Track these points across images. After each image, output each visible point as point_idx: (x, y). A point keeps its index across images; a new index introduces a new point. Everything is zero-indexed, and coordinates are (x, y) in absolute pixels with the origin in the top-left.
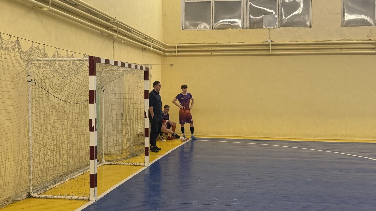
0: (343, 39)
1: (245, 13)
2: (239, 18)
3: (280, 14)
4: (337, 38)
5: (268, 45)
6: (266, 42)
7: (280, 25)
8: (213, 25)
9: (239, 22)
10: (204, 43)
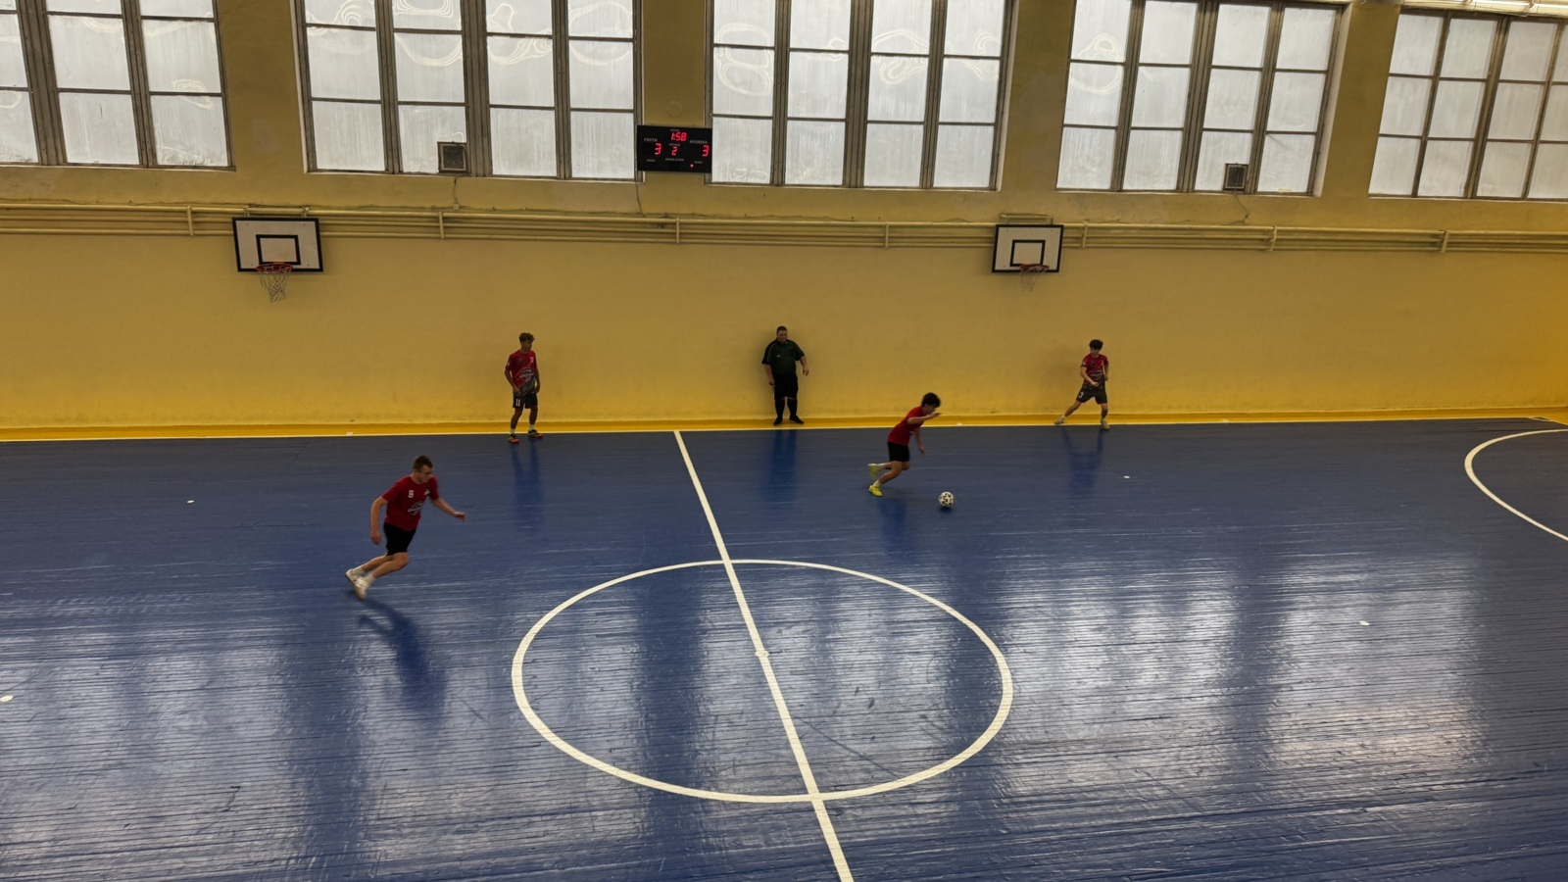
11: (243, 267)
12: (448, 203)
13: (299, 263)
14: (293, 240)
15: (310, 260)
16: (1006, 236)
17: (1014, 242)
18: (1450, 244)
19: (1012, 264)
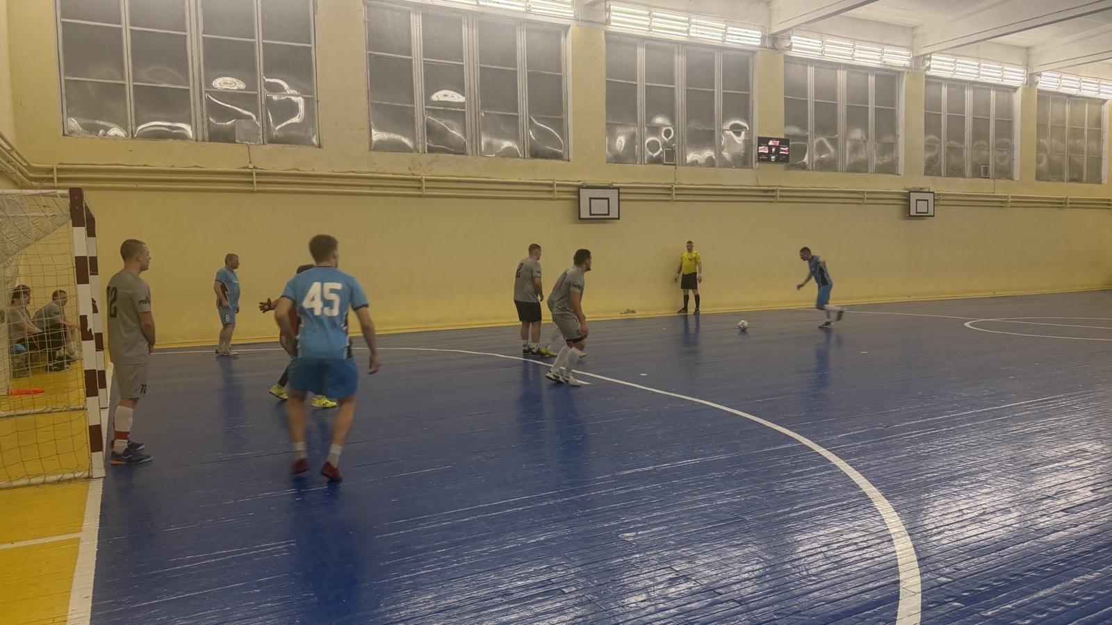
0: (373, 170)
1: (199, 114)
2: (188, 122)
3: (265, 119)
4: (363, 169)
5: (251, 174)
6: (244, 168)
7: (266, 139)
8: (134, 130)
9: (188, 129)
10: (118, 165)
11: (581, 217)
12: (672, 181)
13: (608, 214)
14: (607, 201)
15: (614, 214)
16: (914, 197)
17: (917, 200)
18: (1070, 203)
19: (917, 213)
